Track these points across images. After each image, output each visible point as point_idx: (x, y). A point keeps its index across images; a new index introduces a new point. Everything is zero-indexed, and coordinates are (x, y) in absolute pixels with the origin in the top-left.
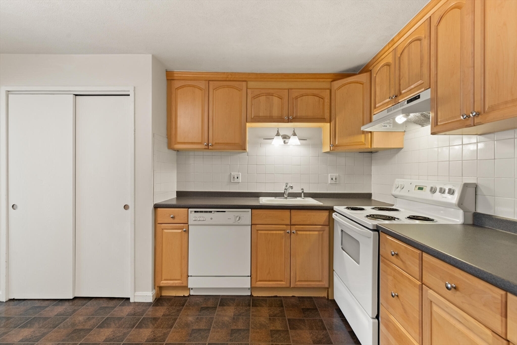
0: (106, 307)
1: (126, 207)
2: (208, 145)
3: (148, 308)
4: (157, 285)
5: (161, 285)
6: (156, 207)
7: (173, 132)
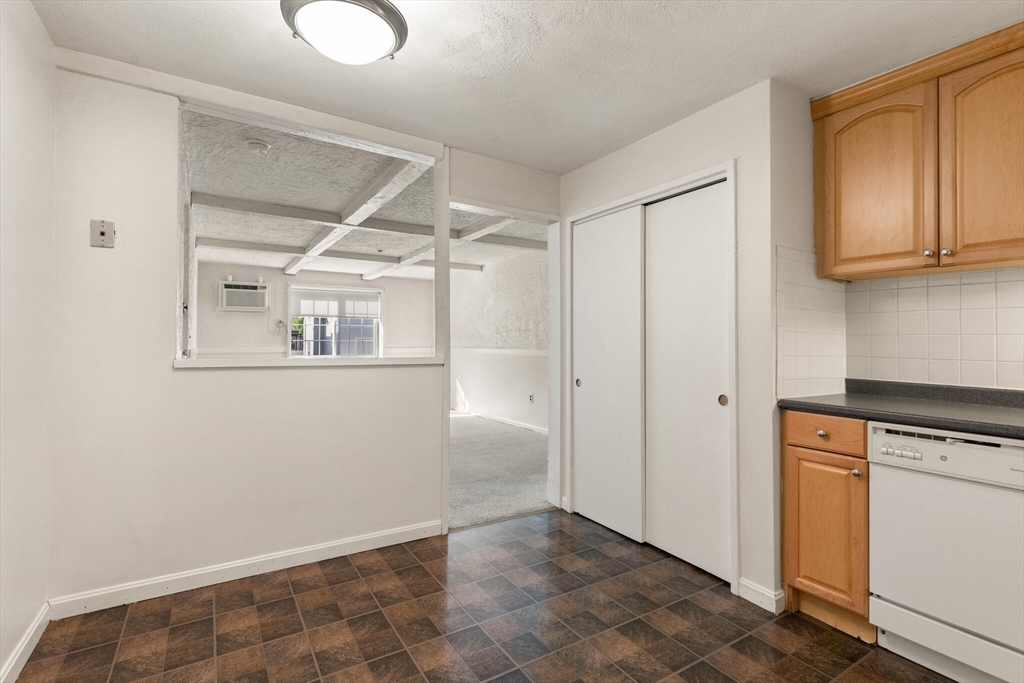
0: (687, 581)
1: (722, 400)
2: (937, 254)
3: (765, 623)
4: (787, 582)
5: (798, 585)
6: (784, 407)
7: (831, 237)
